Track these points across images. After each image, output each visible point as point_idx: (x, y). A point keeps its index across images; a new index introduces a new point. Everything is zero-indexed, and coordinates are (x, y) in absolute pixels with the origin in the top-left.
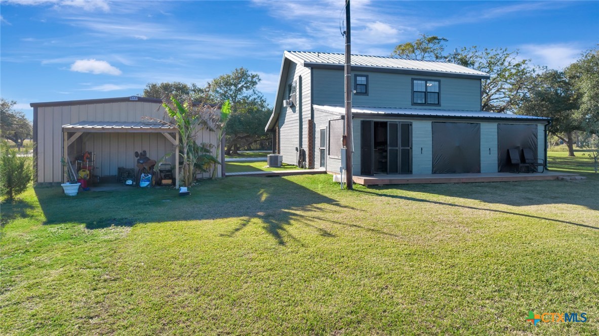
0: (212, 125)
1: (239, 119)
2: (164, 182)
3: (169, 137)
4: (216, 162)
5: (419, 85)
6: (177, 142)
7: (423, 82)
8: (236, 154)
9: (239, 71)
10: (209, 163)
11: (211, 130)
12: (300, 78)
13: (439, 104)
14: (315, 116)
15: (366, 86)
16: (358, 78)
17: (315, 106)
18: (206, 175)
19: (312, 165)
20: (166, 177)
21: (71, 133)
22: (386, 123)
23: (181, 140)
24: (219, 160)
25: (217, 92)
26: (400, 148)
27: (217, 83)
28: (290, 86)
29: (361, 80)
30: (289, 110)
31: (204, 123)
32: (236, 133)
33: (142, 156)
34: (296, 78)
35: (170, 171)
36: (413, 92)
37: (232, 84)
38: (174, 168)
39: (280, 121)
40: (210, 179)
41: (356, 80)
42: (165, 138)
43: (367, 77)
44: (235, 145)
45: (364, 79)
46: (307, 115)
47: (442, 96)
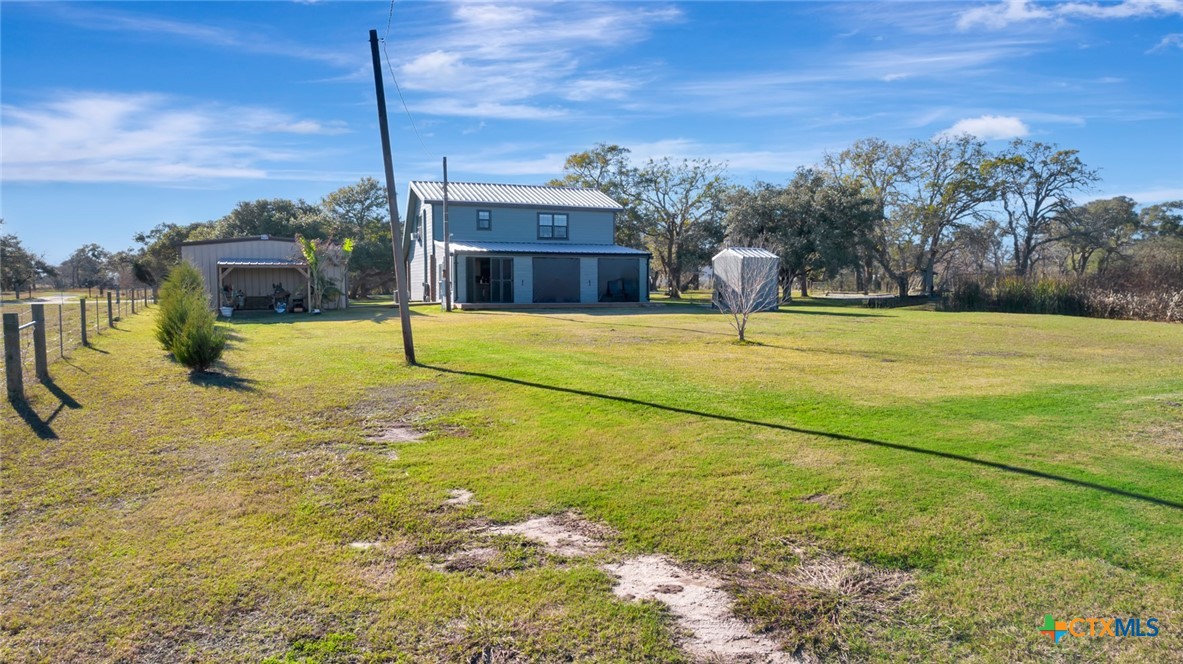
0: (336, 261)
1: (367, 250)
2: (296, 310)
3: (302, 272)
4: (340, 293)
5: (545, 220)
6: (308, 275)
7: (550, 216)
8: (364, 296)
9: (366, 182)
10: (334, 295)
11: (335, 265)
12: (425, 211)
13: (567, 238)
14: (436, 251)
15: (489, 221)
16: (481, 213)
17: (436, 242)
18: (332, 305)
19: (434, 299)
20: (297, 306)
21: (224, 269)
22: (488, 259)
23: (312, 274)
24: (344, 292)
25: (334, 211)
26: (502, 281)
27: (335, 200)
28: (418, 217)
29: (484, 215)
30: (417, 244)
31: (330, 259)
32: (362, 269)
33: (278, 288)
34: (422, 212)
35: (301, 300)
36: (539, 226)
37: (355, 201)
38: (306, 297)
39: (410, 255)
40: (336, 309)
41: (478, 215)
42: (300, 273)
43: (490, 212)
44: (363, 286)
45: (487, 214)
46: (430, 252)
47: (570, 229)
